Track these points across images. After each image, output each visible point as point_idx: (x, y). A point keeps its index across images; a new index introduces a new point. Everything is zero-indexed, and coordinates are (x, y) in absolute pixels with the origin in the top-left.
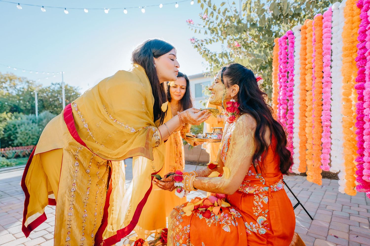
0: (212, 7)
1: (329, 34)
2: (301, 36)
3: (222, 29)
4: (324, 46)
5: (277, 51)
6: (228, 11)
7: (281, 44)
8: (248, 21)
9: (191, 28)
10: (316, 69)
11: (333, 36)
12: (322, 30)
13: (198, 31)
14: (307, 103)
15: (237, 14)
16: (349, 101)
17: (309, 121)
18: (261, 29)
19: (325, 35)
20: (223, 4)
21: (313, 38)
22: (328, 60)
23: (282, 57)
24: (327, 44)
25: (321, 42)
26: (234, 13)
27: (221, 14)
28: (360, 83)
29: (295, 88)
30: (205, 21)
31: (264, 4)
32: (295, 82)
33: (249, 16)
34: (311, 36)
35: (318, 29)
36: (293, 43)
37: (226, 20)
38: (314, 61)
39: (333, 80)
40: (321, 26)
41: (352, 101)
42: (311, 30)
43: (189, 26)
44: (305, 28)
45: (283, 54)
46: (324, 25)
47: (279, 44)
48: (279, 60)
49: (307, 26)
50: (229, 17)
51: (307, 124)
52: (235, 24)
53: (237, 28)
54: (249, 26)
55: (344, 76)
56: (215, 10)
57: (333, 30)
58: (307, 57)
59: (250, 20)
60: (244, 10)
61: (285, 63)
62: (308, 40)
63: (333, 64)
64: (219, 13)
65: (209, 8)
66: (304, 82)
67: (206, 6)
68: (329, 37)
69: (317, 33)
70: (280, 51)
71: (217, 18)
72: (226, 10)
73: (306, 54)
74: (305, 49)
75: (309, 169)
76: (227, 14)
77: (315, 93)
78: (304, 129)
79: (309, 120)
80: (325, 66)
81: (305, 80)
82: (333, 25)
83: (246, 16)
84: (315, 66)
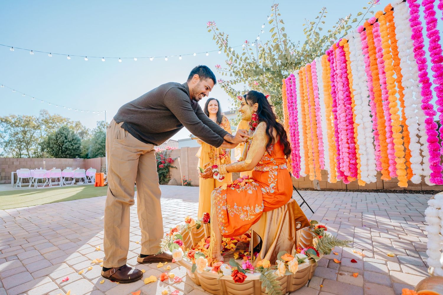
0: (235, 56)
1: (315, 77)
2: (299, 78)
3: (244, 72)
4: (313, 84)
5: (284, 88)
6: (248, 59)
7: (287, 83)
8: (263, 66)
9: (219, 72)
10: (310, 100)
11: (318, 78)
12: (311, 74)
13: (225, 74)
14: (307, 124)
15: (255, 62)
16: (329, 120)
17: (309, 137)
18: (273, 73)
19: (313, 77)
20: (244, 54)
21: (307, 79)
22: (317, 94)
23: (289, 93)
24: (315, 83)
25: (312, 82)
26: (253, 60)
27: (243, 61)
28: (334, 108)
29: (298, 114)
30: (230, 67)
31: (274, 55)
32: (298, 110)
33: (264, 63)
34: (305, 78)
35: (309, 73)
36: (294, 82)
37: (247, 65)
38: (309, 94)
39: (321, 107)
40: (310, 71)
41: (331, 120)
42: (305, 74)
43: (218, 70)
44: (301, 72)
45: (289, 90)
46: (312, 71)
47: (285, 83)
48: (287, 94)
49: (302, 71)
50: (249, 63)
51: (308, 139)
52: (254, 68)
53: (255, 72)
54: (264, 70)
55: (326, 104)
56: (238, 58)
57: (317, 74)
58: (304, 92)
59: (265, 66)
60: (260, 58)
61: (291, 96)
62: (303, 80)
63: (320, 96)
64: (241, 60)
65: (233, 56)
66: (304, 110)
67: (231, 55)
68: (316, 79)
69: (309, 76)
70: (287, 88)
71: (240, 64)
72: (246, 58)
73: (303, 90)
74: (302, 86)
75: (311, 171)
76: (247, 61)
77: (312, 116)
78: (306, 143)
79: (309, 135)
80: (316, 98)
81: (304, 108)
82: (317, 71)
83: (262, 63)
84: (309, 98)
